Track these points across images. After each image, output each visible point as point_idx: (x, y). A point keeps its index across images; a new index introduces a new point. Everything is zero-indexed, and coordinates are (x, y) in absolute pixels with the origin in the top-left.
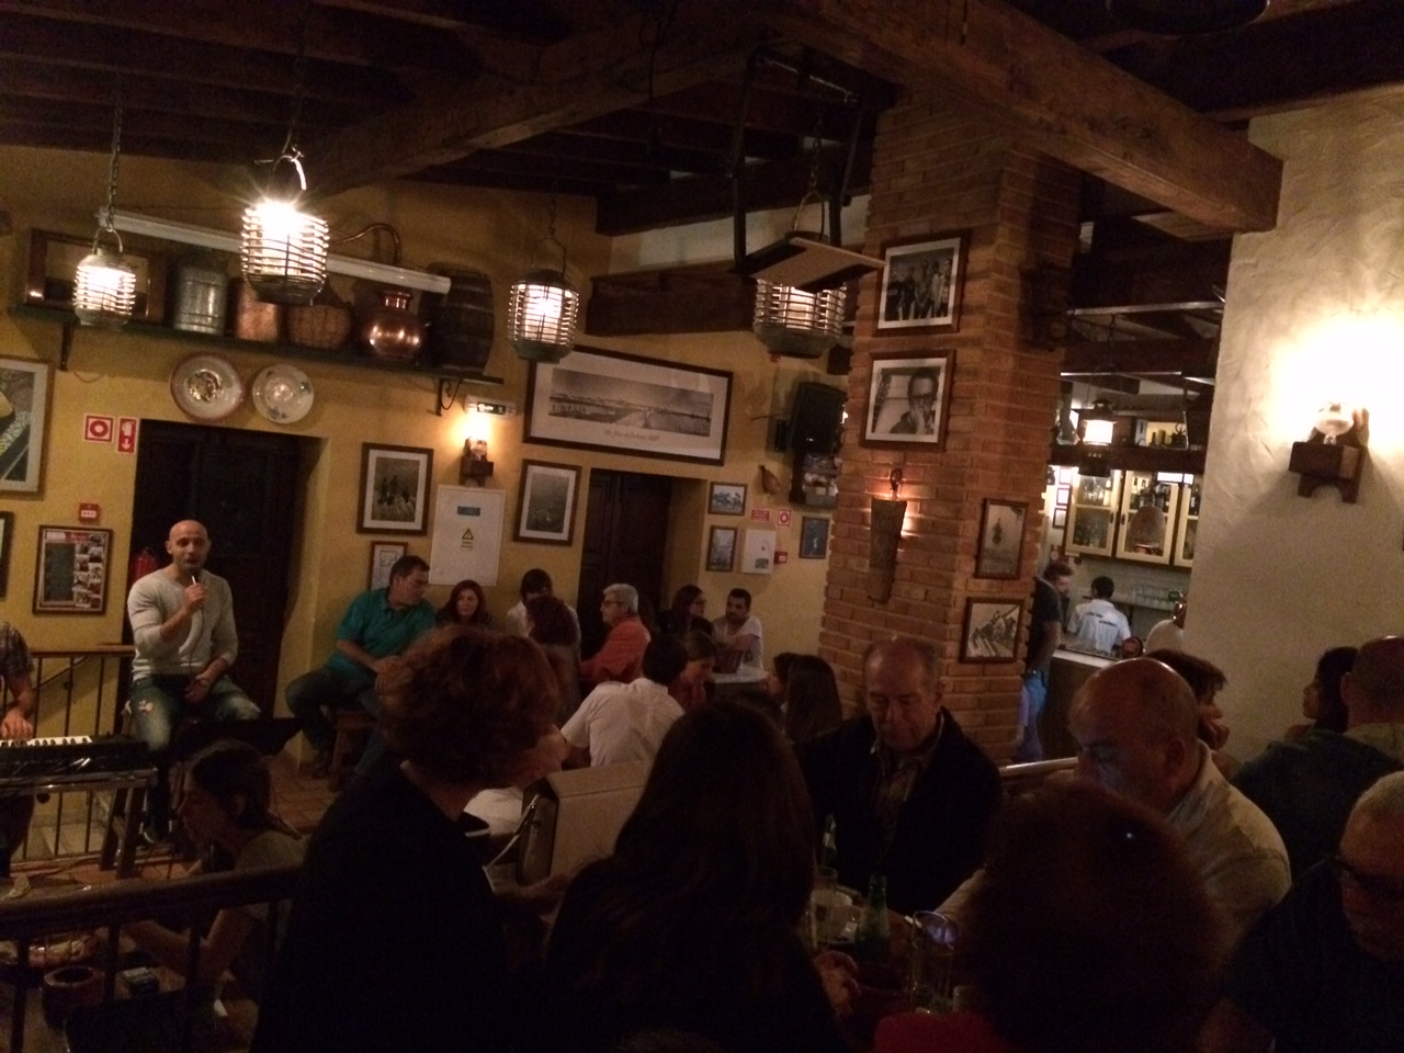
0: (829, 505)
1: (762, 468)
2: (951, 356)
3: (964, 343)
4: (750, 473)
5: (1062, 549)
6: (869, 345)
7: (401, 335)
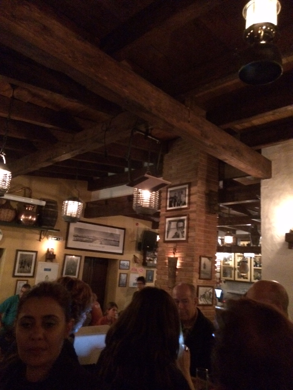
0: (154, 266)
1: (134, 256)
2: (188, 216)
3: (191, 212)
4: (131, 257)
5: (220, 279)
6: (164, 215)
7: (30, 217)
